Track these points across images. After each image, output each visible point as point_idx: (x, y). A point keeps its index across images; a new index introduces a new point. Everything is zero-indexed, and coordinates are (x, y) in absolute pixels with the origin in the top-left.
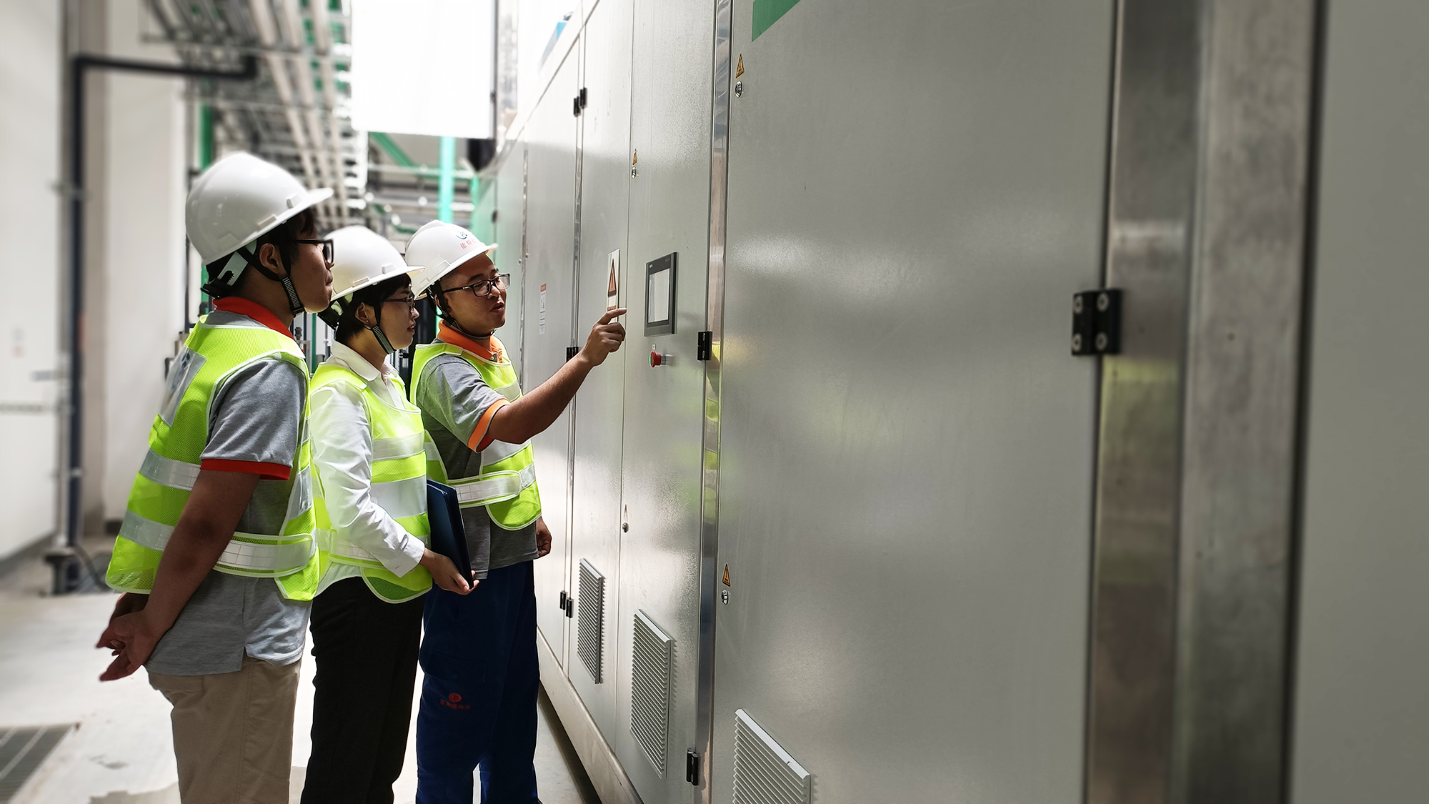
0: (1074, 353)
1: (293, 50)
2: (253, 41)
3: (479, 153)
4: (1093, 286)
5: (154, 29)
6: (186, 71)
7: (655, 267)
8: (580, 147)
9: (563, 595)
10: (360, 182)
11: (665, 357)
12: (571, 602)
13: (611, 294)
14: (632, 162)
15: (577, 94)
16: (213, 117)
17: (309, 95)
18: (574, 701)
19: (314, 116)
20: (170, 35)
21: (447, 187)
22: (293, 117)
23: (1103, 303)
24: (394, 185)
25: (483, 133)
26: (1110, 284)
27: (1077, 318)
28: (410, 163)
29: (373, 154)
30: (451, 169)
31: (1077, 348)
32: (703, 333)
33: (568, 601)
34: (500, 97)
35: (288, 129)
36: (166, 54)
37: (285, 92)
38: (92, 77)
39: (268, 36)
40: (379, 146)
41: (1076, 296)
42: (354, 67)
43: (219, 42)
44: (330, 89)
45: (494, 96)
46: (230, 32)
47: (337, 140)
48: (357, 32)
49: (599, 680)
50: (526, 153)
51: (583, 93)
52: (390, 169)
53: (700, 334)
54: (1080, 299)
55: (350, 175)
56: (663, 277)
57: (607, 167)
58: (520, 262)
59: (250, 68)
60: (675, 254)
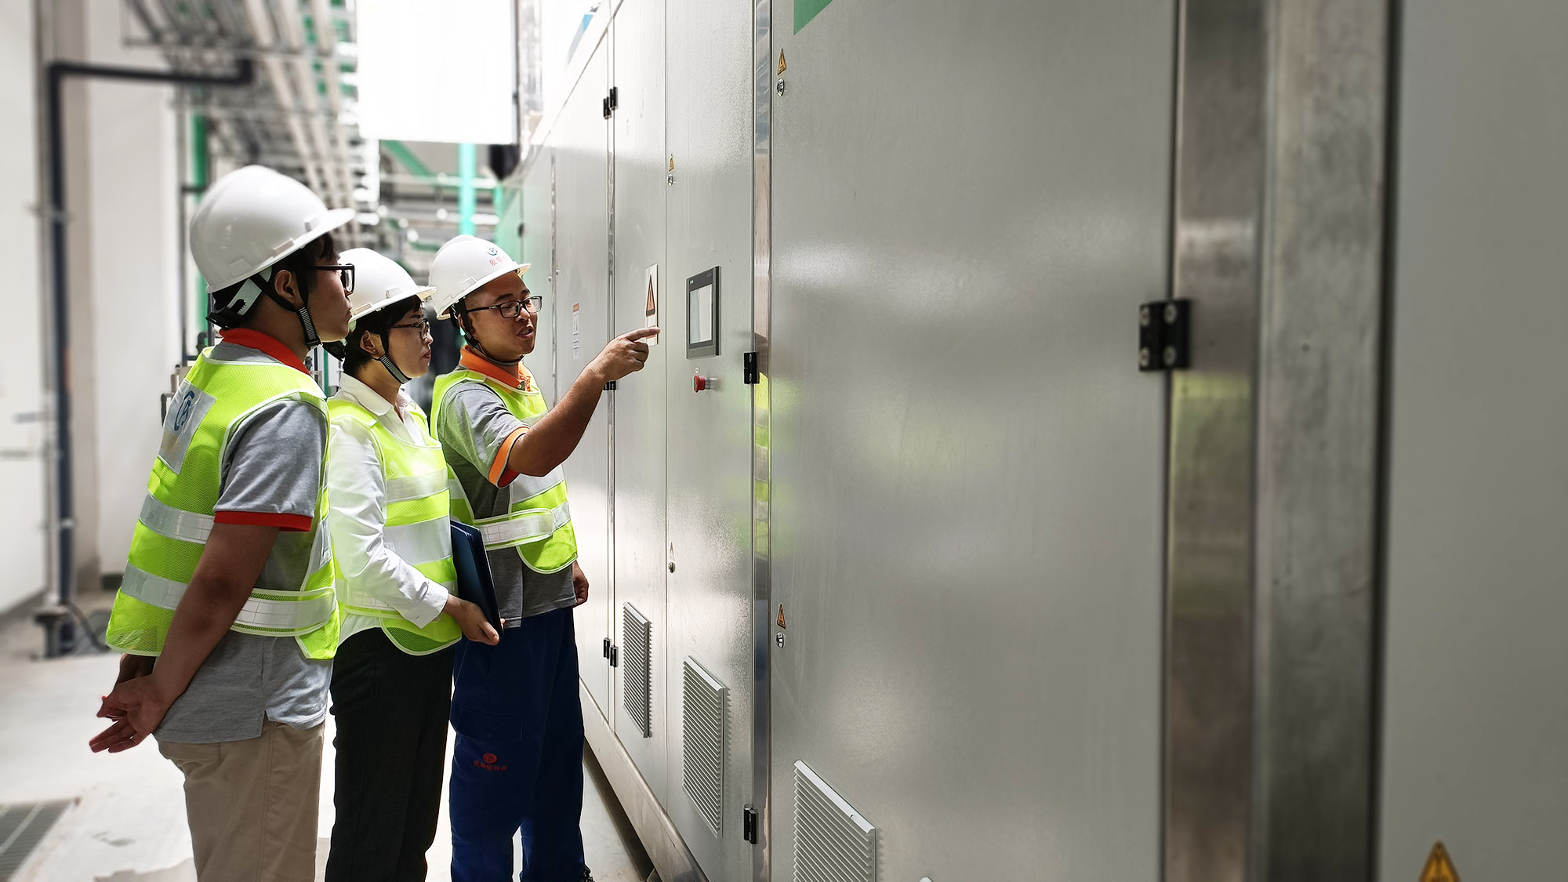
0: (1142, 369)
1: (292, 52)
2: (247, 42)
3: (502, 160)
4: (1160, 296)
5: (138, 31)
6: (176, 77)
7: (696, 283)
8: (611, 151)
9: (607, 643)
10: (371, 194)
11: (709, 381)
12: (615, 650)
13: (649, 313)
14: (669, 168)
15: (607, 95)
16: (206, 127)
17: (312, 100)
18: (622, 757)
19: (318, 123)
20: (156, 37)
21: (467, 199)
22: (295, 125)
23: (1171, 314)
24: (409, 198)
25: (506, 139)
26: (1178, 294)
27: (1144, 331)
28: (427, 173)
29: (385, 163)
30: (473, 178)
31: (1145, 363)
32: (749, 354)
33: (612, 649)
34: (523, 97)
35: (289, 138)
36: (152, 59)
37: (285, 97)
38: (70, 86)
39: (265, 36)
40: (390, 155)
41: (1142, 307)
42: (361, 68)
43: (210, 44)
44: (335, 93)
45: (516, 97)
46: (222, 32)
47: (344, 149)
48: (362, 31)
49: (648, 734)
50: (553, 160)
51: (614, 93)
52: (404, 180)
53: (747, 355)
54: (1146, 311)
55: (360, 186)
56: (705, 293)
57: (642, 172)
58: (550, 280)
59: (245, 73)
60: (717, 268)
